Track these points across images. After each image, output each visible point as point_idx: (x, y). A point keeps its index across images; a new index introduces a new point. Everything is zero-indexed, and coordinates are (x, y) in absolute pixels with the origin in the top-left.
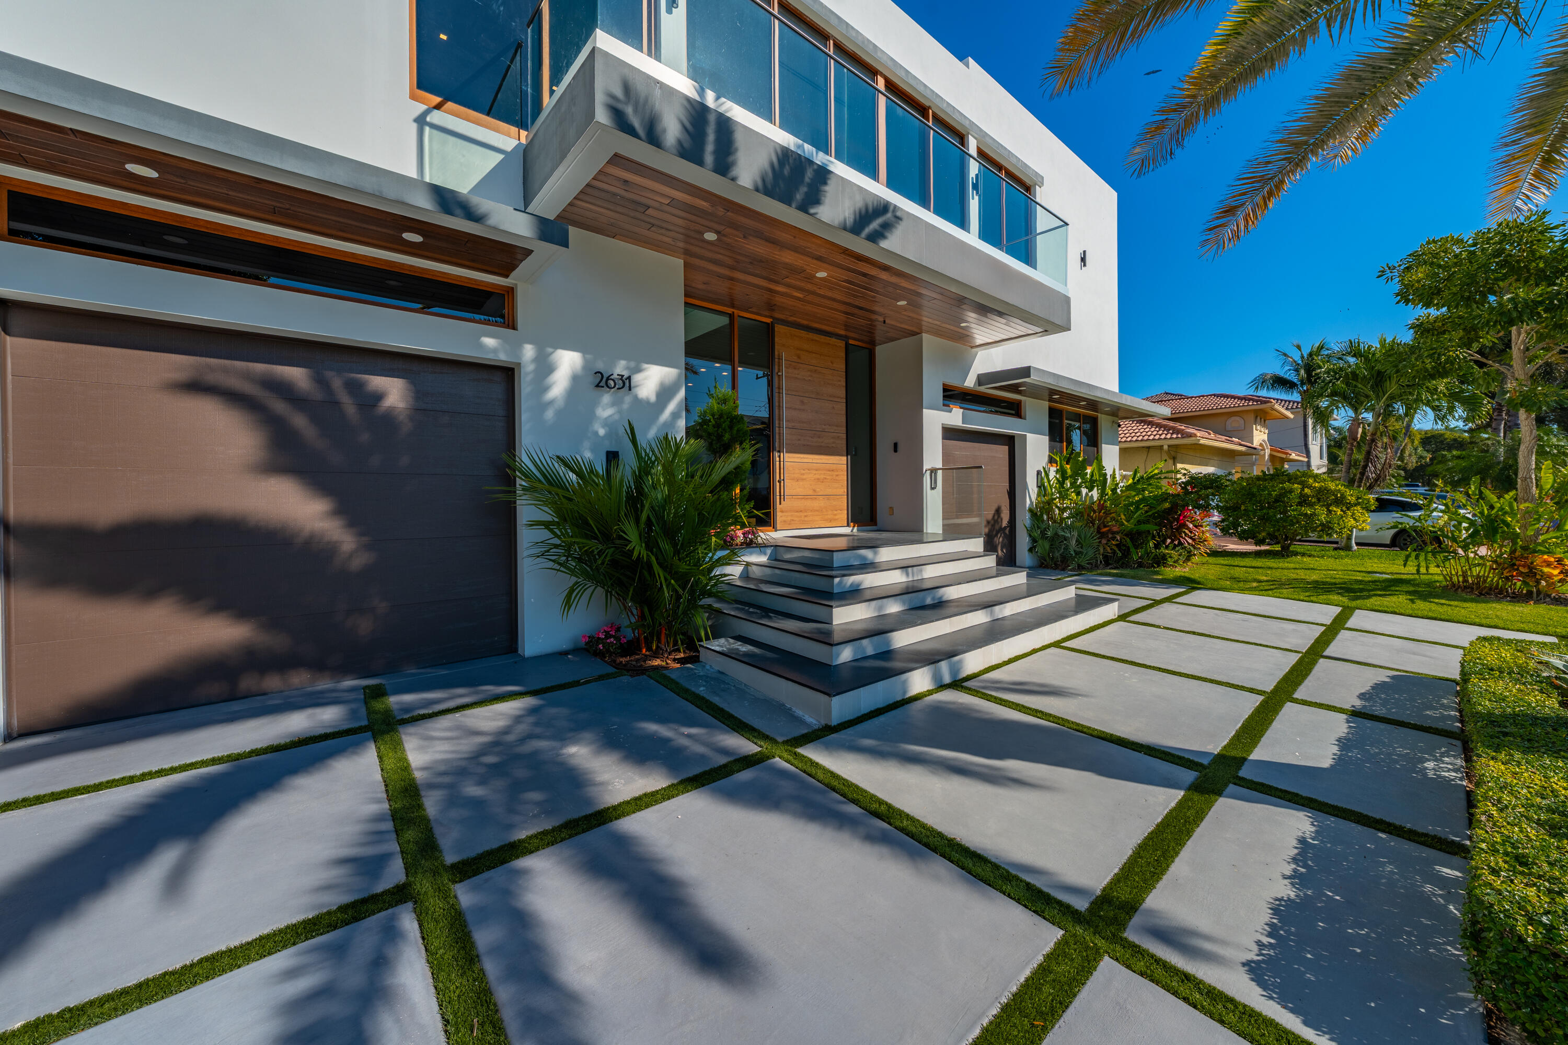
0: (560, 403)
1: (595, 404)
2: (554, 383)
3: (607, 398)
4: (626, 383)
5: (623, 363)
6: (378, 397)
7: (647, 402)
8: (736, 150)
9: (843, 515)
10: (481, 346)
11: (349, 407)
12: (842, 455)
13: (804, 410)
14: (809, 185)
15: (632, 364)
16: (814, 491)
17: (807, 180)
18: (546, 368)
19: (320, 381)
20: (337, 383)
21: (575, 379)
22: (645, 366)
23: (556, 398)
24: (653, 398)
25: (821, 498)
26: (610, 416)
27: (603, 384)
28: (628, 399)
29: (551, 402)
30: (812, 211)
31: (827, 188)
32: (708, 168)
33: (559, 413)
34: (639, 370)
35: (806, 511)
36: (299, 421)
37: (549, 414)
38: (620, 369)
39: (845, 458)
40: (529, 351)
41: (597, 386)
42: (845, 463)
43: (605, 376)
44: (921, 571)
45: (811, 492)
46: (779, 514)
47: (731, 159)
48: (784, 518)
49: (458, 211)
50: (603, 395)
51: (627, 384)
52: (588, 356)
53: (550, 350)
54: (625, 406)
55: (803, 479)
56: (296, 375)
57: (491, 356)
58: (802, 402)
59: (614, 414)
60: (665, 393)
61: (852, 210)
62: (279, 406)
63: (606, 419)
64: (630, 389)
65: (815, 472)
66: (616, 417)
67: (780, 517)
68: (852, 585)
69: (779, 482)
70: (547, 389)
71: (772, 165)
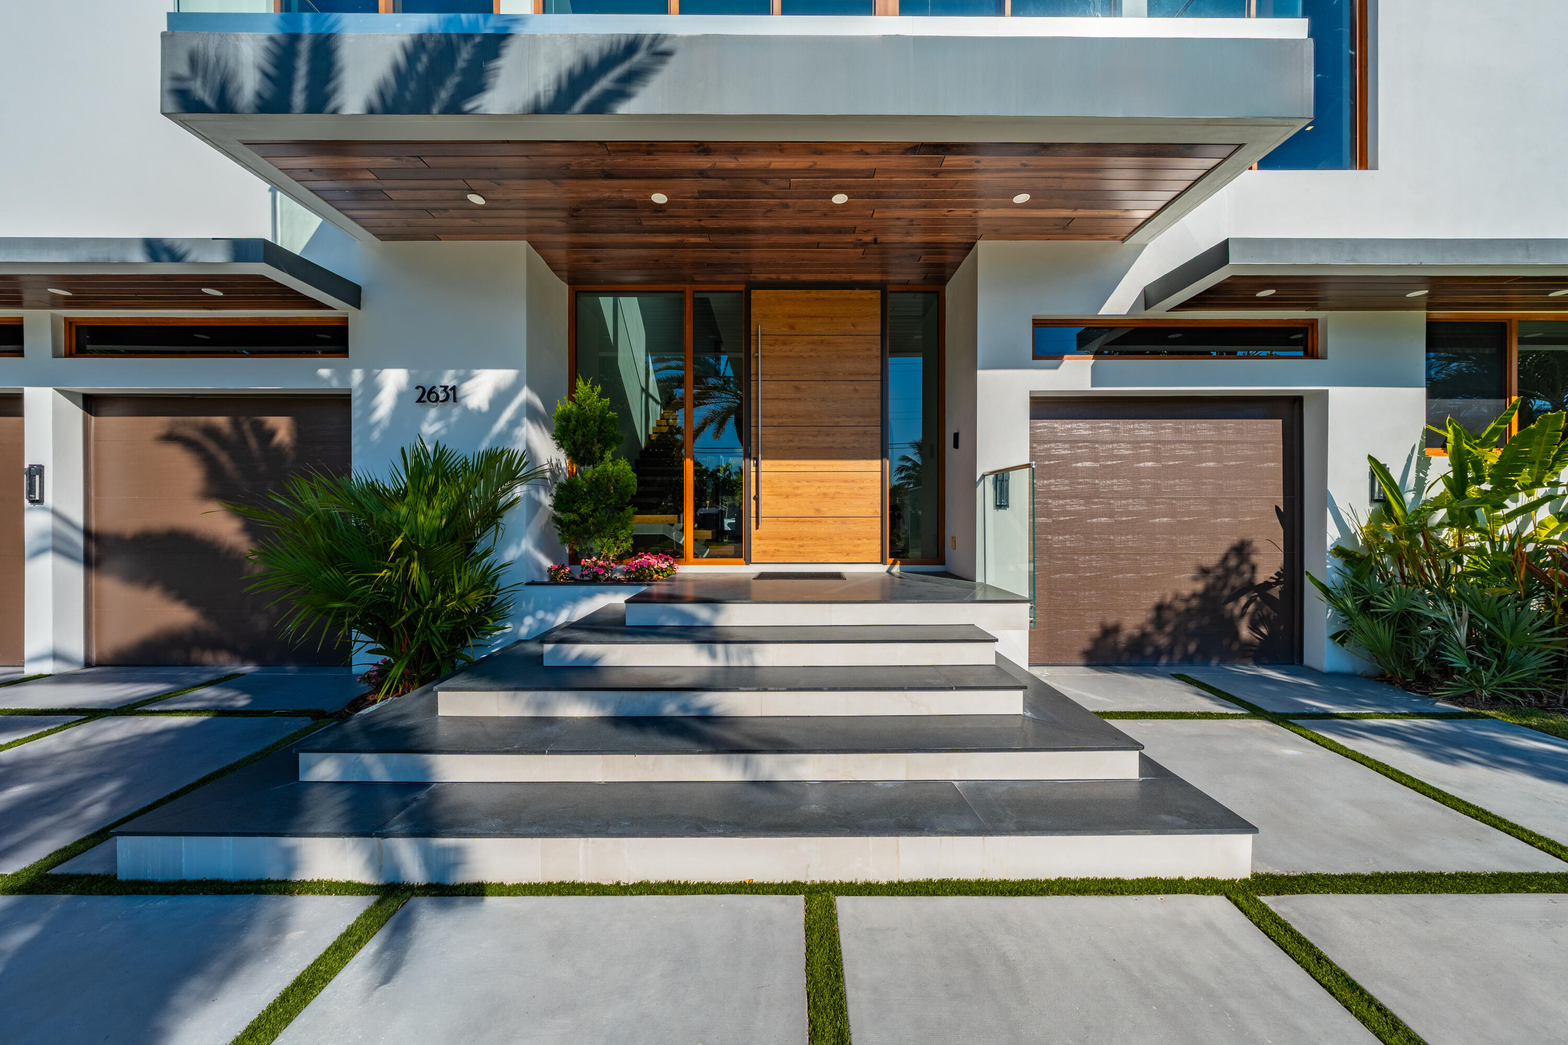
0: (386, 423)
1: (421, 419)
2: (380, 403)
3: (433, 412)
4: (452, 394)
5: (451, 373)
6: (272, 433)
7: (479, 412)
8: (341, 70)
9: (874, 547)
10: (319, 378)
11: (253, 442)
12: (873, 458)
13: (799, 399)
14: (464, 71)
15: (462, 372)
16: (817, 510)
17: (461, 64)
18: (372, 388)
19: (236, 425)
20: (246, 426)
21: (401, 396)
22: (477, 372)
23: (382, 418)
24: (485, 407)
25: (830, 521)
26: (437, 432)
27: (425, 398)
28: (456, 411)
29: (378, 423)
30: (468, 106)
31: (501, 62)
32: (298, 111)
33: (385, 433)
34: (468, 377)
35: (801, 539)
36: (224, 458)
37: (376, 435)
38: (448, 380)
39: (878, 462)
40: (357, 375)
41: (419, 401)
42: (879, 469)
43: (427, 390)
44: (750, 652)
45: (811, 513)
46: (754, 542)
47: (331, 86)
48: (763, 548)
49: (165, 257)
50: (429, 410)
51: (451, 396)
52: (413, 371)
53: (377, 371)
54: (454, 419)
55: (796, 495)
56: (221, 421)
57: (324, 386)
58: (797, 389)
59: (440, 429)
60: (500, 399)
61: (552, 77)
62: (212, 447)
63: (432, 435)
64: (455, 400)
65: (818, 484)
66: (444, 432)
67: (756, 546)
68: (579, 657)
69: (755, 498)
70: (373, 410)
71: (396, 70)
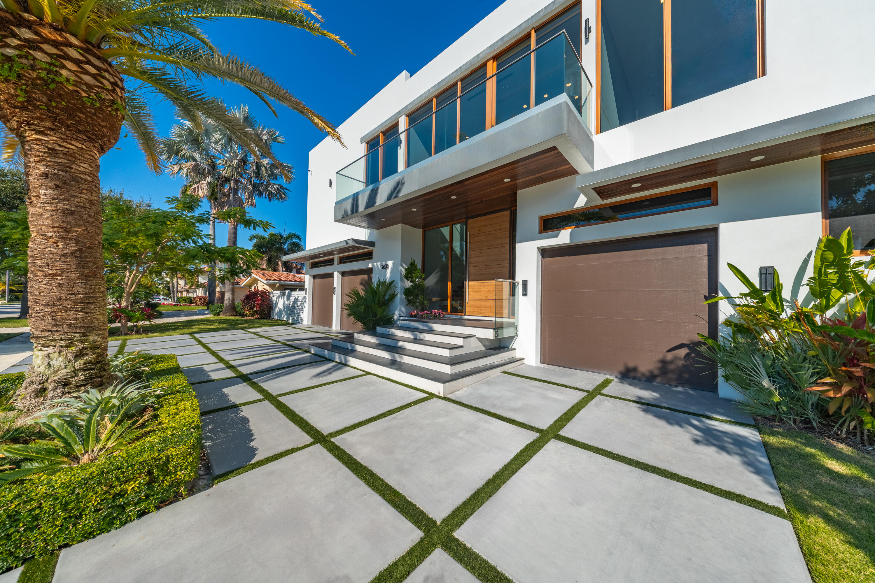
4: (388, 267)
13: (481, 256)
16: (486, 297)
27: (383, 268)
35: (481, 307)
45: (484, 298)
46: (467, 308)
48: (469, 310)
58: (481, 252)
65: (486, 288)
